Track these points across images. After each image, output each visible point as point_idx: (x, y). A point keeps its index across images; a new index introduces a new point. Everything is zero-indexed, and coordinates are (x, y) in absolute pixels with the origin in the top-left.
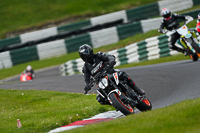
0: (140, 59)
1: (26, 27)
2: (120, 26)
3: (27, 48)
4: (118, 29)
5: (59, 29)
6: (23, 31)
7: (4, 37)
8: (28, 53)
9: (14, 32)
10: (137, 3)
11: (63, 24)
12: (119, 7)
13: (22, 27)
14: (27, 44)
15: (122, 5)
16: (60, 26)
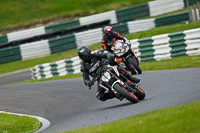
1: (14, 26)
3: (10, 48)
5: (46, 28)
6: (10, 30)
8: (11, 53)
9: (1, 31)
10: (128, 3)
11: (51, 24)
12: (108, 8)
13: (9, 26)
14: (11, 44)
15: (112, 6)
16: (47, 26)
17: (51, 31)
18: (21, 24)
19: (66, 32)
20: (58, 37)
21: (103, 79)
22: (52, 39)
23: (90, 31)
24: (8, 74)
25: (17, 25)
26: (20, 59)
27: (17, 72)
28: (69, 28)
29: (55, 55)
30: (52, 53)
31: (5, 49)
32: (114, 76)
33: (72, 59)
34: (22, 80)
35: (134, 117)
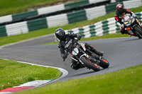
0: (104, 33)
1: (42, 4)
2: (108, 5)
3: (40, 19)
4: (106, 7)
5: (65, 6)
6: (40, 7)
7: (26, 10)
8: (41, 23)
9: (33, 7)
11: (69, 2)
13: (39, 4)
14: (41, 16)
16: (66, 4)
17: (69, 8)
18: (47, 2)
19: (80, 8)
20: (74, 12)
21: (73, 53)
22: (69, 13)
23: (96, 8)
24: (38, 37)
25: (44, 3)
26: (47, 27)
27: (44, 36)
28: (81, 6)
29: (72, 24)
30: (70, 23)
31: (36, 20)
32: (81, 51)
33: (84, 27)
34: (48, 42)
35: (128, 69)
